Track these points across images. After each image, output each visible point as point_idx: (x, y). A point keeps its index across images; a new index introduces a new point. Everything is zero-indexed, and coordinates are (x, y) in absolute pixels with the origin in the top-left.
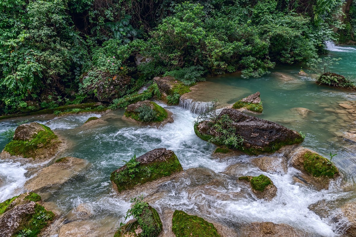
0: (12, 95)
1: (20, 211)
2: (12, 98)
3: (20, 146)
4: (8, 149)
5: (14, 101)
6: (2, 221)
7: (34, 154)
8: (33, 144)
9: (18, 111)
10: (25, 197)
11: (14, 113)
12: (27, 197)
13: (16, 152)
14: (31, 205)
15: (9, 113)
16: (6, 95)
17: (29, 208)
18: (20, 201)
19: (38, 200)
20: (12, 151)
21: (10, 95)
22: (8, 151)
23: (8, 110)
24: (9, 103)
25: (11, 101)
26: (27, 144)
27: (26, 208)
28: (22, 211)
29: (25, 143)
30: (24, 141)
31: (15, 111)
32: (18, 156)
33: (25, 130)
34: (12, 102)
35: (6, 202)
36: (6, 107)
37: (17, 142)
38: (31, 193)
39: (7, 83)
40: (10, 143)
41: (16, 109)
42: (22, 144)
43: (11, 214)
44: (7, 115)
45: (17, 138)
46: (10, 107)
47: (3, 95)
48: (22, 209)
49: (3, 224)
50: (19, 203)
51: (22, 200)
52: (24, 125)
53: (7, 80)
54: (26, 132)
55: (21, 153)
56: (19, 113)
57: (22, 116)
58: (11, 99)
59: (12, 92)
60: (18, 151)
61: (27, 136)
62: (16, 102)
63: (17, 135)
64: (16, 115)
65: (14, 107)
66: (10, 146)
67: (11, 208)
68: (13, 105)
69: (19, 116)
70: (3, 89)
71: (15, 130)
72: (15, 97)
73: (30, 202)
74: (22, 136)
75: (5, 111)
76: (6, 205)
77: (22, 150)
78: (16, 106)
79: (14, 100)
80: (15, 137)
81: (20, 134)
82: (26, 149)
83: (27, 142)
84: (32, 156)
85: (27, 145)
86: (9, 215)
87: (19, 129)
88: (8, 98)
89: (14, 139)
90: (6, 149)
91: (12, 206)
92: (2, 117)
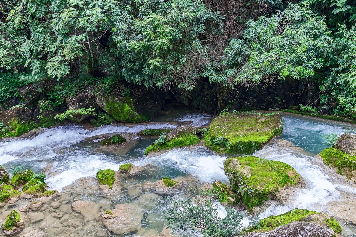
0: (350, 95)
1: (316, 231)
2: (349, 98)
3: (337, 157)
4: (324, 154)
5: (350, 103)
6: (295, 229)
7: (350, 174)
8: (354, 161)
9: (349, 116)
10: (325, 219)
11: (344, 116)
12: (327, 220)
13: (330, 162)
14: (328, 232)
15: (339, 115)
16: (343, 93)
17: (325, 234)
18: (318, 219)
19: (337, 231)
20: (327, 158)
21: (349, 94)
22: (323, 157)
23: (339, 111)
24: (344, 103)
25: (346, 101)
26: (347, 158)
27: (323, 233)
28: (318, 232)
29: (345, 156)
30: (344, 153)
31: (346, 114)
32: (332, 167)
33: (351, 141)
34: (347, 103)
35: (304, 212)
36: (338, 107)
37: (336, 150)
38: (333, 218)
39: (351, 80)
40: (328, 150)
41: (348, 112)
42: (341, 156)
43: (306, 228)
44: (335, 116)
45: (338, 147)
46: (342, 108)
47: (340, 93)
48: (318, 230)
49: (295, 232)
50: (316, 221)
51: (321, 219)
52: (352, 134)
53: (352, 76)
54: (350, 144)
55: (336, 166)
56: (349, 118)
57: (351, 123)
58: (347, 99)
59: (352, 92)
60: (334, 162)
61: (350, 149)
62: (352, 104)
63: (339, 143)
64: (345, 119)
65: (347, 109)
66: (327, 153)
67: (307, 221)
68: (346, 106)
69: (348, 122)
70: (343, 86)
71: (339, 136)
72: (352, 97)
73: (328, 227)
74: (344, 147)
75: (336, 111)
76: (303, 214)
77: (338, 162)
78: (350, 110)
79: (351, 101)
80: (336, 145)
81: (343, 143)
82: (343, 164)
83: (347, 156)
84: (347, 175)
85: (346, 160)
86: (303, 227)
87: (344, 137)
88: (344, 97)
89: (334, 147)
90: (322, 154)
91: (308, 219)
92: (329, 117)
